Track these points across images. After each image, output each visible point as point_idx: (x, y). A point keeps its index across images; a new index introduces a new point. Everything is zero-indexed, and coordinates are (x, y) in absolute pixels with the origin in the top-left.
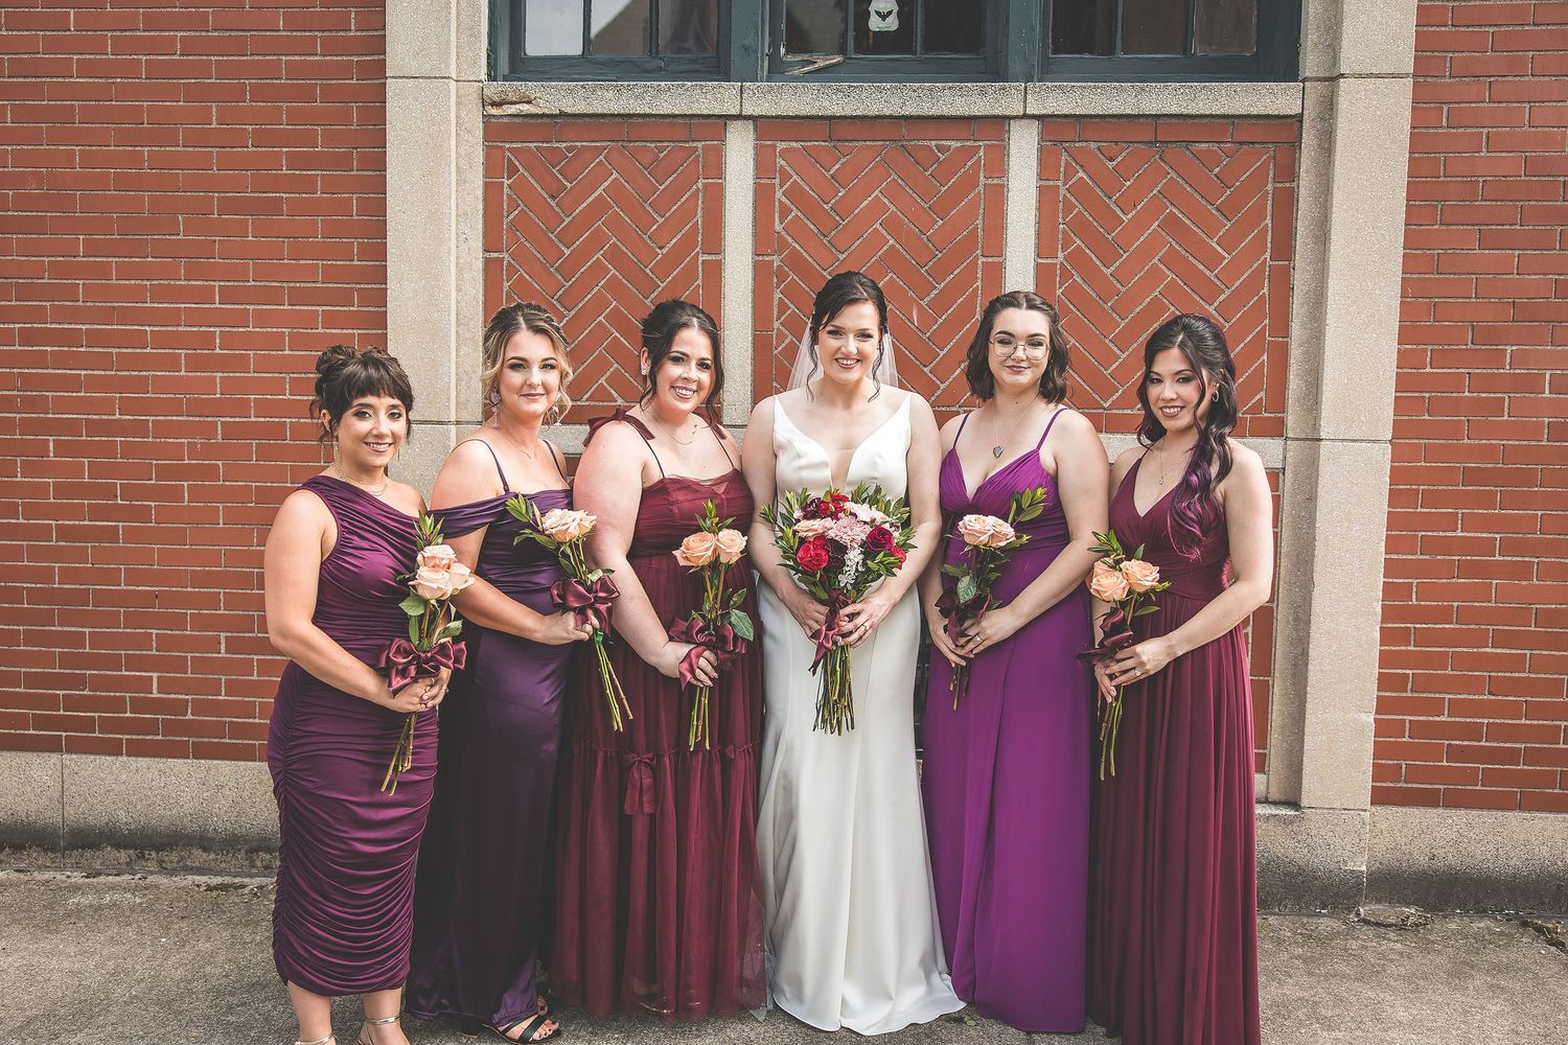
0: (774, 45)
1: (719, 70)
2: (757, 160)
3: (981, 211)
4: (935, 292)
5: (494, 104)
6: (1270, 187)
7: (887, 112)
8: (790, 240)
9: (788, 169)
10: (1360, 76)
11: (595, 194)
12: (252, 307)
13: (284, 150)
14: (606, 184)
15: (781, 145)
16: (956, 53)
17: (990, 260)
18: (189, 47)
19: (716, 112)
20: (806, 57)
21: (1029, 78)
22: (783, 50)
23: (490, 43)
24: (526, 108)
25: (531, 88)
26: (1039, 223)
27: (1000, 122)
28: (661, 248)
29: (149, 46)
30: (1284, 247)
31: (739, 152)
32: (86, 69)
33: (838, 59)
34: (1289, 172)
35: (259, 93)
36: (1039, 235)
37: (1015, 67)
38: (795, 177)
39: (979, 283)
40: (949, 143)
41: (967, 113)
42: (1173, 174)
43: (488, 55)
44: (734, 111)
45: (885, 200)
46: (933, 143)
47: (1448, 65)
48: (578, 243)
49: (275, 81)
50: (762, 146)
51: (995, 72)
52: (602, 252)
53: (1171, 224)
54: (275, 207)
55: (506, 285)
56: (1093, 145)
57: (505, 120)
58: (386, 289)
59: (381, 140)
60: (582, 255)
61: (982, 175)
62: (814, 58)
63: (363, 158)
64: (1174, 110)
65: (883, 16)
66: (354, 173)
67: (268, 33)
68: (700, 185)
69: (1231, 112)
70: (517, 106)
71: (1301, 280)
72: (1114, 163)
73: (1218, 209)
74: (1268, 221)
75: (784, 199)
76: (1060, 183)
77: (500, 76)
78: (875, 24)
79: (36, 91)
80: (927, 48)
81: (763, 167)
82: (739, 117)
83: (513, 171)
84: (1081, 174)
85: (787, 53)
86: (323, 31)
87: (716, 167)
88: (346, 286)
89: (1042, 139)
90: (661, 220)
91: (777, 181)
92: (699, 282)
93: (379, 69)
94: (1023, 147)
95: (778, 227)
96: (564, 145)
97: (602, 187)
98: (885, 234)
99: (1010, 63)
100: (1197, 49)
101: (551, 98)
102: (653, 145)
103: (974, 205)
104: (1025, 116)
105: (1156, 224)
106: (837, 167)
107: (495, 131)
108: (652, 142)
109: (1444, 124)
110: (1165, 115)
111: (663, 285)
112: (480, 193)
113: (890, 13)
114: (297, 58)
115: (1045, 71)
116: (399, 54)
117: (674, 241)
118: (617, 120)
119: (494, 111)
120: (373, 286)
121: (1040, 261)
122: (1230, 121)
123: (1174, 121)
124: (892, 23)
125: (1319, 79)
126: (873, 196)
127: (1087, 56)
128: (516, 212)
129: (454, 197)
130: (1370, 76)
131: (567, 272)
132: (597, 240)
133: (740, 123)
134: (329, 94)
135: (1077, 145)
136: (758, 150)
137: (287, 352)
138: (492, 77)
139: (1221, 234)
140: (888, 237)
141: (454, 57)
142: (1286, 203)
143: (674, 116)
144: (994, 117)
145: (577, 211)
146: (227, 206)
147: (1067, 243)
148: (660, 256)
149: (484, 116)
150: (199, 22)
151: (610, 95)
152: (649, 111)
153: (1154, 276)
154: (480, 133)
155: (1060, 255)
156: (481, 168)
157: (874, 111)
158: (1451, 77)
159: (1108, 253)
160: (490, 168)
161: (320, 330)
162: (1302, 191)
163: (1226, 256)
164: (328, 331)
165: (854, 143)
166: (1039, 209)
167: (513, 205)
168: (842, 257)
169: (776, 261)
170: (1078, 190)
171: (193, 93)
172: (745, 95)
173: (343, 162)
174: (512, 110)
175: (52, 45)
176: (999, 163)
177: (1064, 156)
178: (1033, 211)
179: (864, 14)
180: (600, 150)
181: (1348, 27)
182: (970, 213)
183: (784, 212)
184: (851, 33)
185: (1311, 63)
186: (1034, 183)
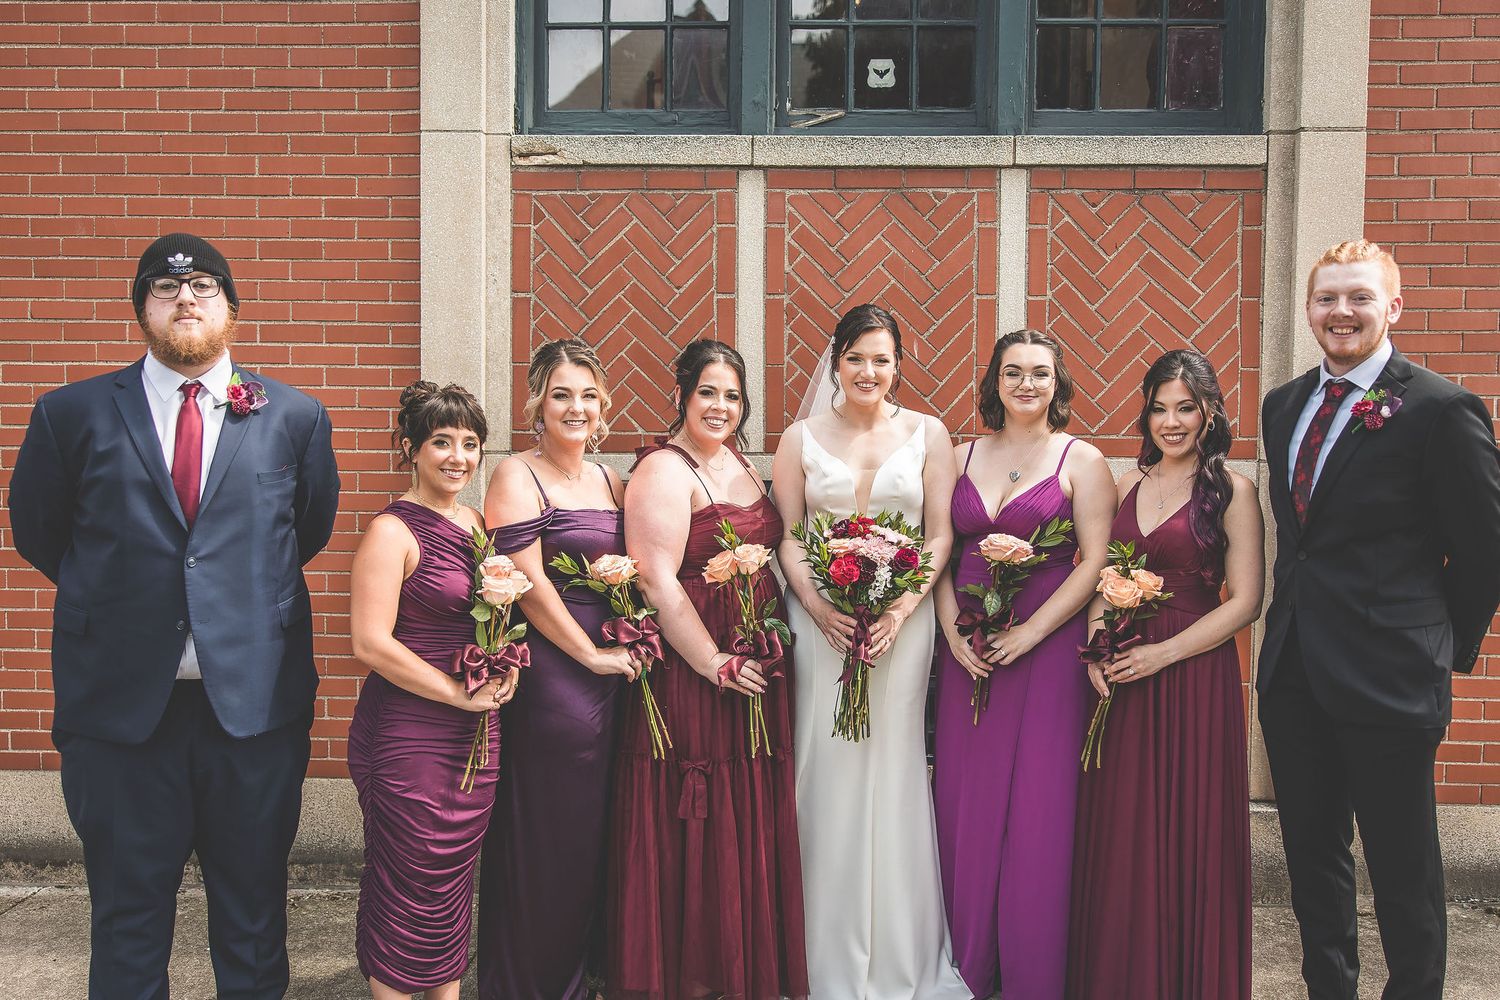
0: (781, 100)
1: (731, 123)
2: (767, 207)
3: (976, 253)
4: (934, 327)
5: (521, 155)
6: (1239, 230)
7: (887, 162)
8: (798, 280)
9: (796, 214)
10: (1319, 130)
11: (617, 239)
12: (291, 345)
13: (323, 198)
14: (627, 229)
15: (789, 193)
16: (948, 107)
17: (984, 297)
18: (233, 103)
19: (729, 162)
20: (810, 111)
21: (1017, 132)
22: (788, 105)
23: (517, 100)
24: (551, 159)
25: (557, 141)
26: (1029, 263)
27: (992, 171)
28: (678, 288)
29: (198, 102)
30: (1254, 285)
31: (751, 200)
32: (135, 123)
33: (840, 113)
34: (1256, 216)
35: (300, 146)
36: (1029, 274)
37: (1004, 120)
38: (803, 222)
39: (974, 319)
40: (944, 190)
41: (961, 164)
42: (1151, 219)
43: (515, 110)
44: (745, 163)
45: (887, 243)
46: (931, 190)
47: (1398, 119)
48: (600, 283)
49: (315, 134)
50: (772, 194)
51: (986, 125)
52: (623, 292)
53: (1150, 264)
54: (314, 251)
55: (533, 323)
56: (1077, 192)
57: (532, 170)
58: (420, 327)
59: (415, 189)
60: (603, 296)
61: (975, 220)
62: (819, 112)
63: (397, 206)
64: (1151, 160)
65: (882, 75)
66: (389, 219)
67: (308, 90)
68: (714, 230)
69: (1203, 162)
70: (543, 157)
71: (1269, 314)
72: (1097, 208)
73: (1192, 250)
74: (1239, 261)
75: (793, 242)
76: (1047, 227)
77: (526, 130)
78: (873, 81)
79: (86, 144)
80: (922, 103)
81: (773, 213)
82: (751, 167)
83: (539, 217)
84: (1067, 218)
85: (792, 108)
86: (361, 88)
87: (729, 212)
88: (381, 324)
89: (1030, 187)
90: (678, 262)
91: (786, 226)
92: (714, 319)
93: (414, 123)
94: (1013, 194)
95: (787, 268)
96: (588, 193)
97: (623, 232)
98: (887, 274)
99: (1000, 118)
100: (1172, 105)
101: (575, 149)
102: (670, 193)
103: (969, 246)
104: (1015, 166)
105: (1136, 264)
106: (841, 213)
107: (522, 181)
108: (669, 190)
109: (1396, 172)
110: (1144, 165)
111: (680, 322)
112: (508, 237)
113: (887, 71)
114: (336, 113)
115: (1031, 125)
116: (433, 109)
117: (690, 282)
118: (637, 170)
119: (521, 162)
120: (407, 324)
121: (1030, 298)
122: (1201, 170)
123: (1151, 170)
124: (889, 81)
125: (1281, 132)
126: (875, 239)
127: (1069, 110)
128: (543, 255)
129: (483, 241)
130: (1328, 129)
131: (590, 311)
132: (618, 282)
133: (751, 172)
134: (366, 147)
135: (1063, 192)
136: (769, 197)
137: (324, 387)
138: (519, 130)
139: (1195, 273)
140: (890, 277)
141: (484, 112)
142: (1254, 246)
143: (690, 166)
144: (986, 166)
145: (600, 254)
146: (268, 251)
147: (1055, 282)
148: (677, 296)
149: (512, 166)
150: (244, 80)
151: (630, 147)
152: (667, 162)
153: (1135, 312)
154: (508, 182)
155: (1049, 292)
156: (509, 214)
157: (876, 161)
158: (1400, 130)
159: (1093, 290)
160: (517, 214)
161: (356, 366)
162: (1268, 233)
163: (1201, 293)
164: (364, 367)
165: (858, 191)
166: (1029, 251)
167: (540, 249)
168: (847, 295)
169: (786, 299)
170: (1065, 233)
171: (235, 146)
172: (756, 147)
173: (379, 209)
174: (539, 160)
175: (102, 101)
176: (991, 209)
177: (1051, 202)
178: (1023, 253)
179: (862, 74)
180: (621, 198)
181: (1307, 85)
182: (966, 254)
183: (793, 254)
184: (851, 91)
185: (1274, 117)
186: (1023, 227)
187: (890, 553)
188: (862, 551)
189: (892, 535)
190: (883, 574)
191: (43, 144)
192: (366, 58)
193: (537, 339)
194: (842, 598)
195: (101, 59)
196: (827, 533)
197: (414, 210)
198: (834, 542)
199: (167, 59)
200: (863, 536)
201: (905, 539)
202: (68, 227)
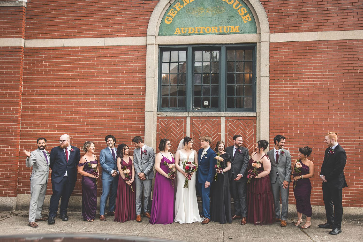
0: (192, 106)
1: (186, 110)
2: (190, 121)
5: (158, 114)
6: (253, 125)
7: (206, 116)
8: (194, 131)
10: (263, 112)
11: (170, 125)
12: (127, 139)
13: (132, 120)
14: (172, 124)
15: (193, 120)
16: (215, 107)
17: (219, 134)
18: (121, 107)
19: (185, 116)
20: (196, 108)
21: (224, 112)
22: (194, 107)
24: (162, 115)
25: (163, 113)
26: (225, 129)
29: (116, 107)
30: (255, 132)
31: (188, 120)
32: (108, 110)
33: (201, 108)
34: (255, 123)
35: (129, 113)
36: (225, 130)
37: (222, 110)
38: (195, 123)
39: (218, 136)
40: (214, 119)
41: (216, 116)
42: (241, 123)
43: (157, 108)
44: (188, 116)
46: (212, 119)
47: (274, 110)
48: (168, 131)
49: (131, 112)
51: (220, 111)
53: (241, 129)
54: (131, 127)
56: (231, 120)
59: (144, 119)
60: (168, 133)
61: (218, 123)
62: (198, 108)
63: (142, 121)
65: (206, 103)
66: (141, 123)
67: (131, 106)
68: (183, 124)
69: (248, 116)
71: (257, 136)
72: (234, 122)
73: (247, 128)
74: (253, 129)
76: (227, 124)
78: (205, 104)
79: (102, 113)
80: (212, 107)
81: (191, 122)
83: (160, 122)
84: (230, 123)
86: (137, 106)
87: (185, 122)
89: (225, 119)
90: (178, 129)
91: (193, 124)
93: (144, 110)
94: (223, 120)
95: (193, 129)
96: (167, 119)
98: (206, 130)
100: (245, 107)
101: (165, 114)
103: (217, 127)
104: (223, 116)
105: (239, 129)
106: (200, 122)
107: (158, 118)
108: (177, 119)
109: (274, 117)
110: (240, 116)
111: (179, 136)
112: (156, 125)
114: (134, 109)
115: (226, 111)
116: (147, 109)
117: (180, 131)
118: (173, 116)
119: (158, 115)
121: (225, 134)
124: (207, 104)
125: (258, 112)
126: (205, 126)
127: (231, 108)
129: (153, 126)
130: (264, 112)
131: (167, 135)
132: (171, 131)
134: (138, 113)
136: (191, 120)
138: (158, 111)
139: (247, 130)
141: (153, 109)
142: (255, 127)
143: (180, 116)
144: (219, 116)
145: (168, 127)
146: (125, 127)
148: (178, 133)
150: (122, 105)
151: (172, 113)
152: (177, 115)
154: (156, 118)
155: (228, 133)
158: (274, 112)
159: (234, 133)
160: (157, 122)
162: (257, 125)
163: (248, 133)
165: (202, 119)
166: (225, 127)
167: (160, 127)
168: (201, 133)
169: (193, 134)
170: (230, 125)
171: (121, 113)
172: (189, 114)
173: (139, 121)
174: (160, 115)
175: (104, 107)
176: (220, 122)
177: (228, 121)
178: (224, 128)
179: (203, 103)
180: (171, 120)
181: (261, 106)
182: (217, 128)
183: (194, 127)
184: (202, 105)
185: (257, 110)
186: (224, 124)
187: (193, 167)
188: (189, 166)
189: (193, 164)
190: (192, 169)
191: (96, 113)
192: (138, 102)
193: (160, 139)
194: (186, 171)
195: (104, 102)
196: (186, 163)
197: (144, 121)
198: (186, 164)
199: (113, 102)
200: (190, 164)
201: (195, 165)
202: (99, 123)
